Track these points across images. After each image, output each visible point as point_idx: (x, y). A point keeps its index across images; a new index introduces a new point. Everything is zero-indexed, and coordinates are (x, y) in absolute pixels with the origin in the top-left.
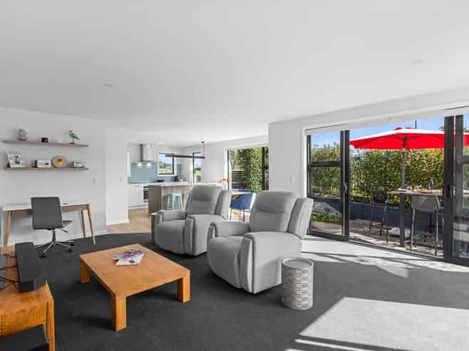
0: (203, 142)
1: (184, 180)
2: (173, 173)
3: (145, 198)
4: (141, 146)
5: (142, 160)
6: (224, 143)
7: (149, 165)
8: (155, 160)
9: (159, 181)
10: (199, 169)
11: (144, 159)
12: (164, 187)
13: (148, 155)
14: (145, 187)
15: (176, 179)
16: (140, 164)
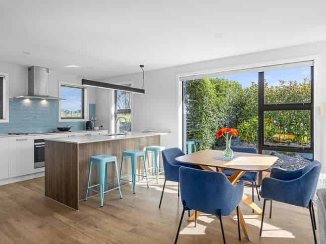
0: (142, 66)
1: (101, 128)
2: (83, 117)
3: (36, 160)
4: (30, 69)
5: (30, 93)
6: (179, 68)
7: (44, 102)
8: (54, 95)
9: (62, 130)
10: (128, 111)
11: (35, 92)
12: (81, 145)
13: (43, 87)
14: (36, 141)
15: (88, 126)
16: (27, 101)
